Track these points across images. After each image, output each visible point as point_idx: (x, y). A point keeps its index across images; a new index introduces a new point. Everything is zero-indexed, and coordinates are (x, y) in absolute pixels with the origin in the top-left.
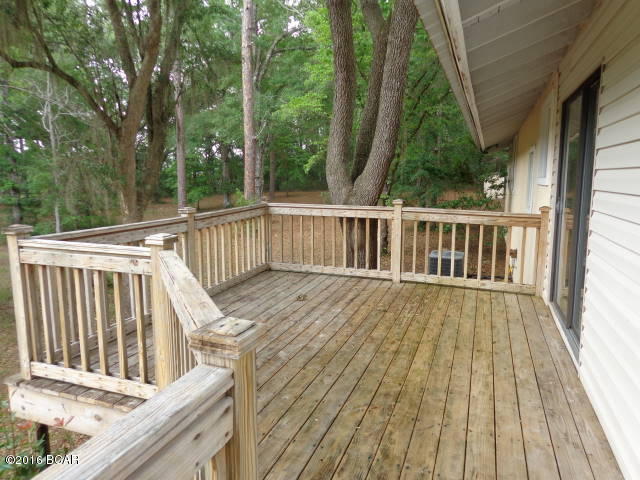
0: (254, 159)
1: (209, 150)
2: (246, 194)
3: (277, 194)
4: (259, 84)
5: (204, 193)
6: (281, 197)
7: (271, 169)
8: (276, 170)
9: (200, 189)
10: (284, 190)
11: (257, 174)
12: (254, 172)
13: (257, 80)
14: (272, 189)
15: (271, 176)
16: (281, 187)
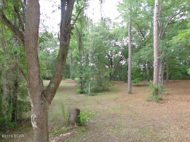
0: (158, 67)
1: (144, 66)
2: (154, 82)
3: (170, 81)
4: (161, 37)
5: (140, 80)
6: (172, 82)
7: (167, 71)
8: (169, 72)
9: (138, 78)
10: (173, 79)
11: (160, 74)
12: (158, 73)
13: (161, 36)
14: (167, 79)
15: (167, 74)
16: (171, 78)
